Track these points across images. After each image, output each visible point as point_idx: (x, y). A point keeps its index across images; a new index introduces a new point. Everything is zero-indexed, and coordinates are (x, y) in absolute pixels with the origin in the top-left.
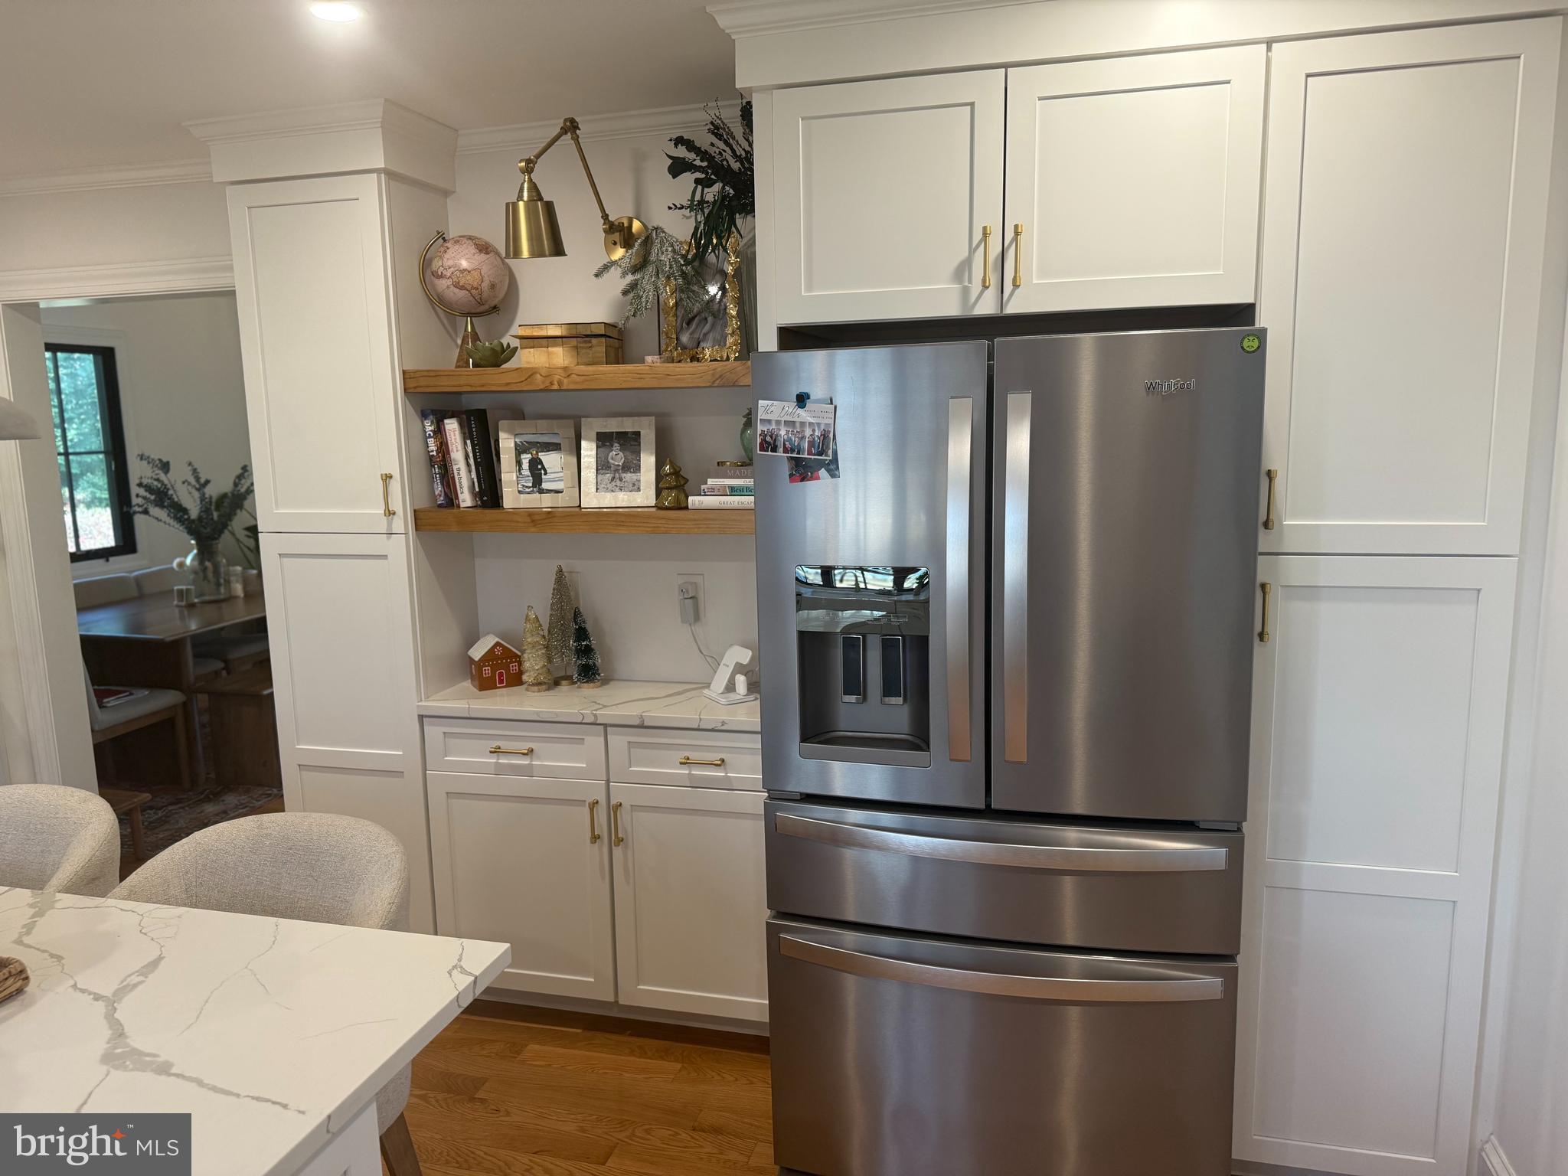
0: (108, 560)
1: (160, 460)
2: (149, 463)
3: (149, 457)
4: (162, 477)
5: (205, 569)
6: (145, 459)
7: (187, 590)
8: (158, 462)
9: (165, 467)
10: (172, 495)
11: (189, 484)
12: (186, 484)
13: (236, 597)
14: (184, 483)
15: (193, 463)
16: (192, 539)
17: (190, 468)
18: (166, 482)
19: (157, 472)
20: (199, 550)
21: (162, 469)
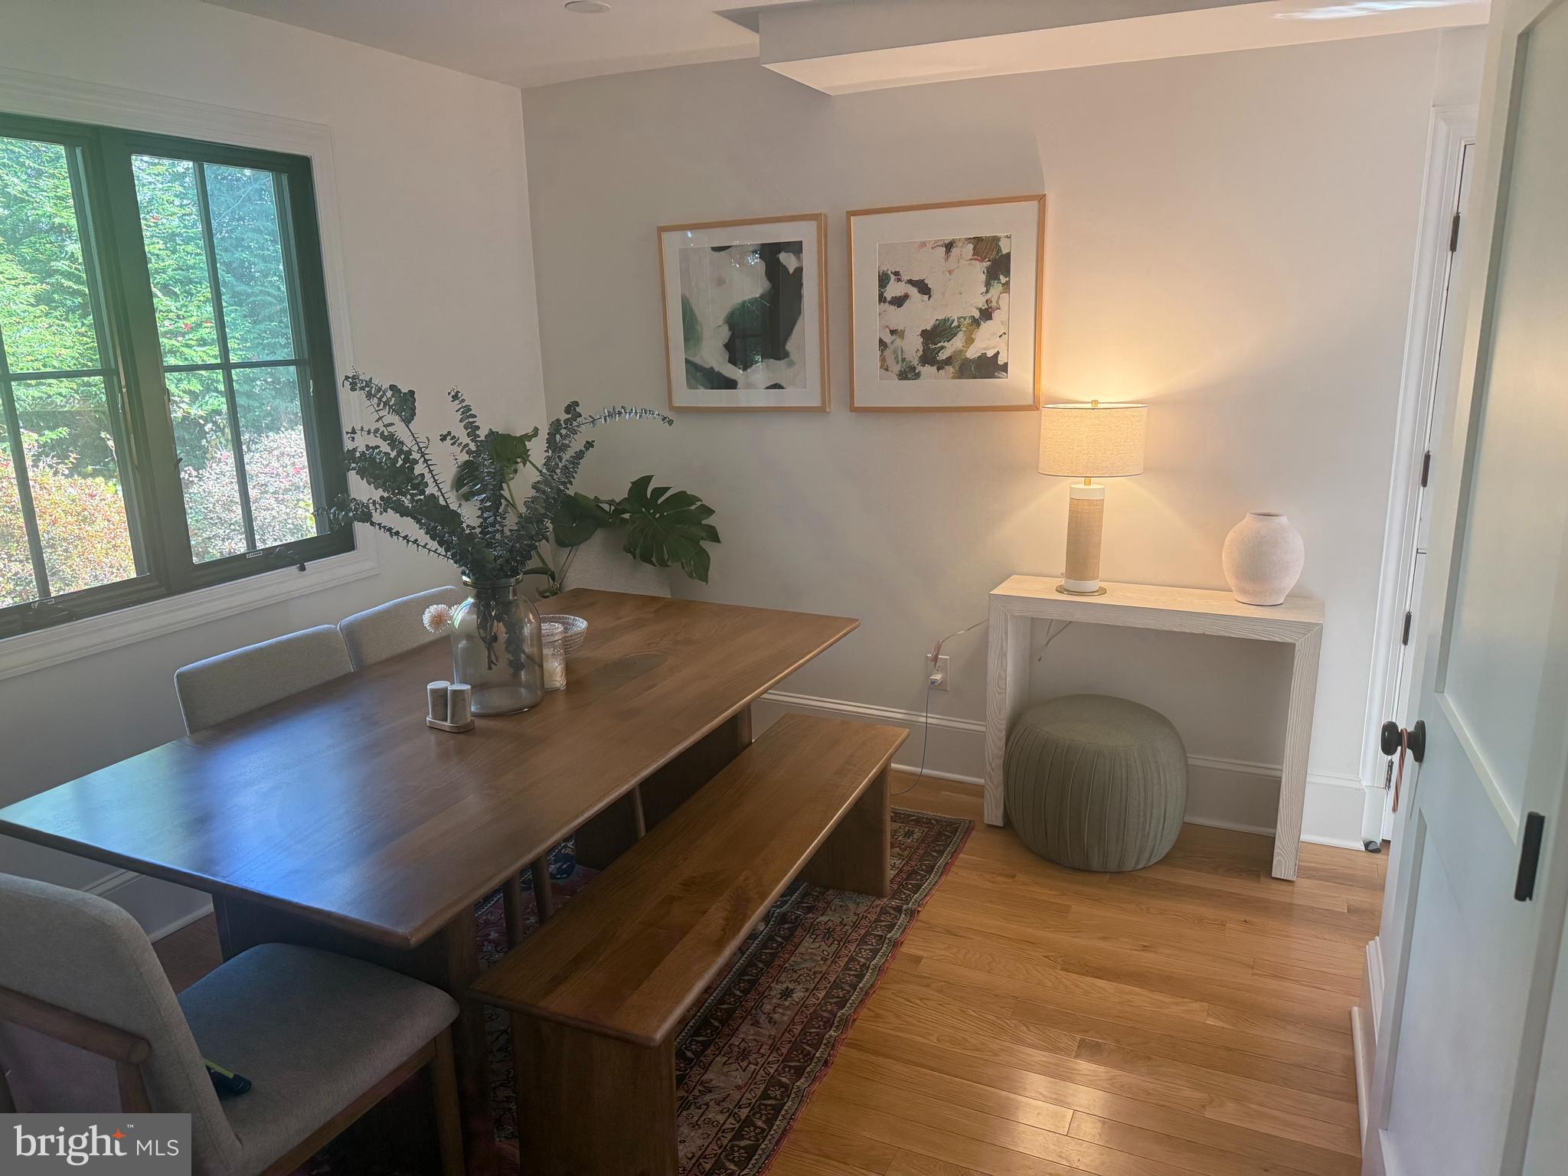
0: (303, 568)
1: (393, 387)
2: (369, 396)
3: (368, 383)
4: (400, 430)
5: (492, 640)
6: (362, 388)
7: (454, 692)
8: (389, 394)
9: (405, 404)
10: (422, 475)
11: (455, 441)
12: (449, 441)
13: (552, 692)
14: (443, 438)
15: (465, 394)
16: (464, 573)
17: (456, 405)
18: (409, 443)
19: (386, 420)
20: (477, 597)
21: (398, 413)
